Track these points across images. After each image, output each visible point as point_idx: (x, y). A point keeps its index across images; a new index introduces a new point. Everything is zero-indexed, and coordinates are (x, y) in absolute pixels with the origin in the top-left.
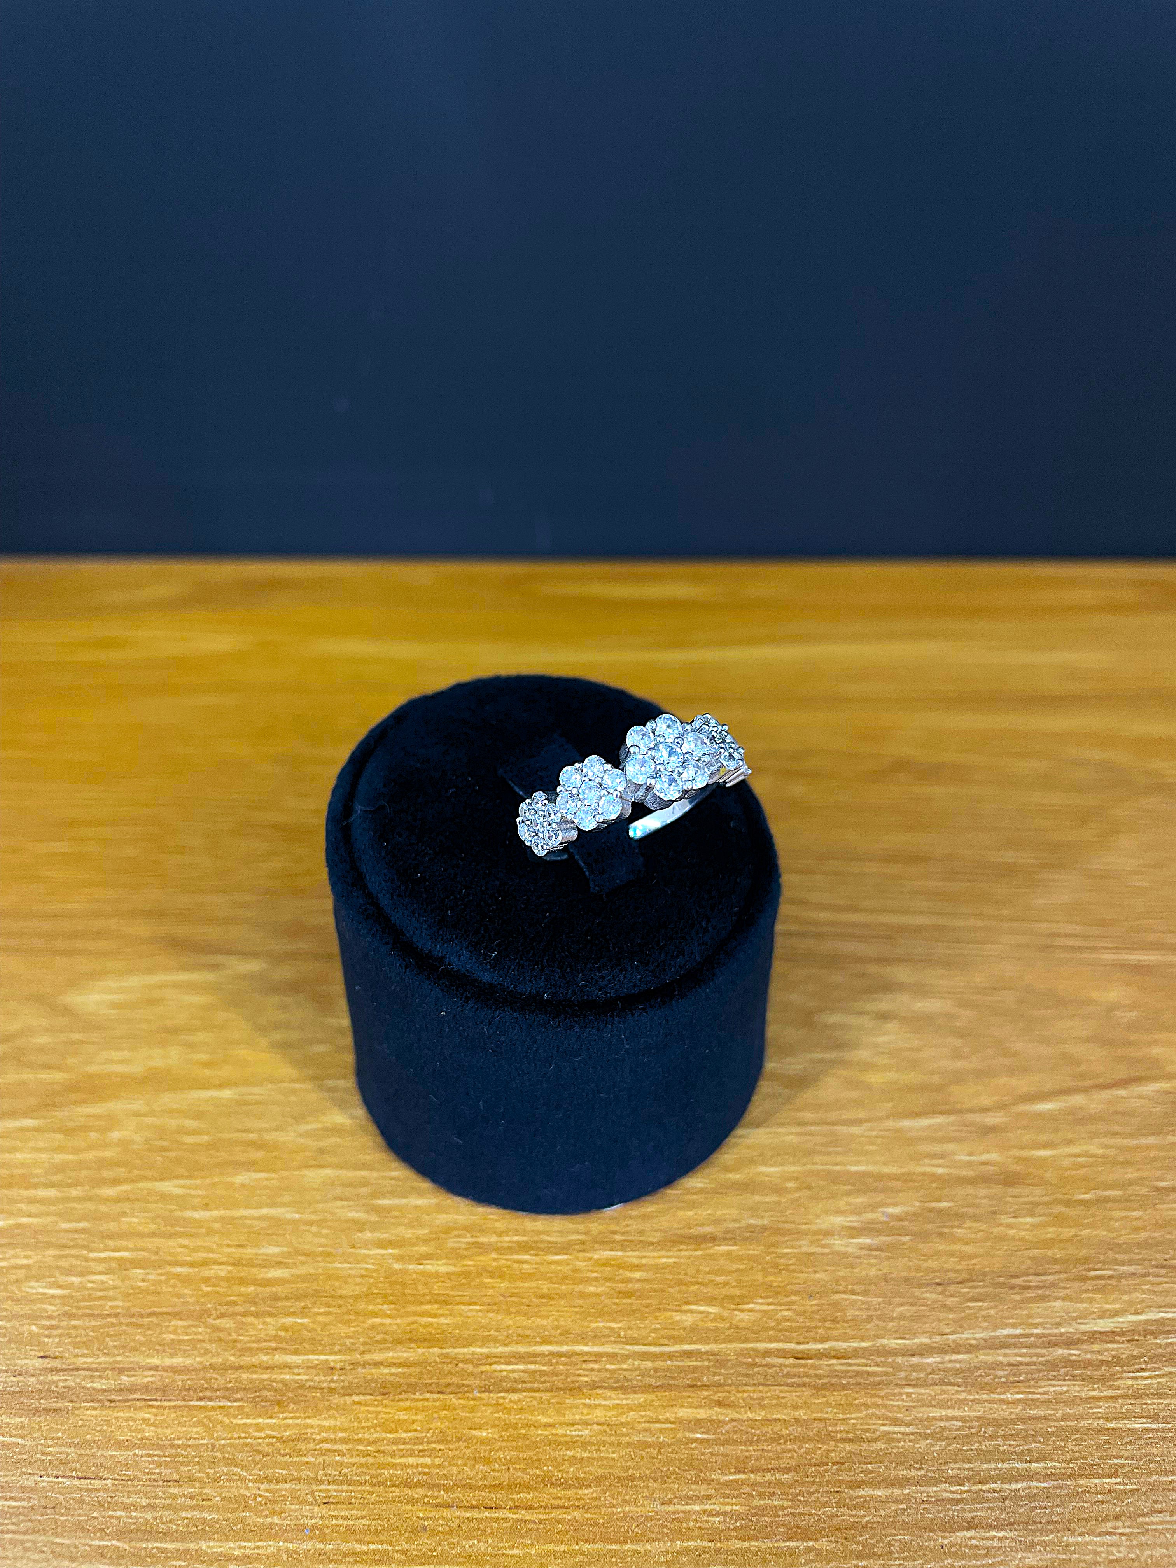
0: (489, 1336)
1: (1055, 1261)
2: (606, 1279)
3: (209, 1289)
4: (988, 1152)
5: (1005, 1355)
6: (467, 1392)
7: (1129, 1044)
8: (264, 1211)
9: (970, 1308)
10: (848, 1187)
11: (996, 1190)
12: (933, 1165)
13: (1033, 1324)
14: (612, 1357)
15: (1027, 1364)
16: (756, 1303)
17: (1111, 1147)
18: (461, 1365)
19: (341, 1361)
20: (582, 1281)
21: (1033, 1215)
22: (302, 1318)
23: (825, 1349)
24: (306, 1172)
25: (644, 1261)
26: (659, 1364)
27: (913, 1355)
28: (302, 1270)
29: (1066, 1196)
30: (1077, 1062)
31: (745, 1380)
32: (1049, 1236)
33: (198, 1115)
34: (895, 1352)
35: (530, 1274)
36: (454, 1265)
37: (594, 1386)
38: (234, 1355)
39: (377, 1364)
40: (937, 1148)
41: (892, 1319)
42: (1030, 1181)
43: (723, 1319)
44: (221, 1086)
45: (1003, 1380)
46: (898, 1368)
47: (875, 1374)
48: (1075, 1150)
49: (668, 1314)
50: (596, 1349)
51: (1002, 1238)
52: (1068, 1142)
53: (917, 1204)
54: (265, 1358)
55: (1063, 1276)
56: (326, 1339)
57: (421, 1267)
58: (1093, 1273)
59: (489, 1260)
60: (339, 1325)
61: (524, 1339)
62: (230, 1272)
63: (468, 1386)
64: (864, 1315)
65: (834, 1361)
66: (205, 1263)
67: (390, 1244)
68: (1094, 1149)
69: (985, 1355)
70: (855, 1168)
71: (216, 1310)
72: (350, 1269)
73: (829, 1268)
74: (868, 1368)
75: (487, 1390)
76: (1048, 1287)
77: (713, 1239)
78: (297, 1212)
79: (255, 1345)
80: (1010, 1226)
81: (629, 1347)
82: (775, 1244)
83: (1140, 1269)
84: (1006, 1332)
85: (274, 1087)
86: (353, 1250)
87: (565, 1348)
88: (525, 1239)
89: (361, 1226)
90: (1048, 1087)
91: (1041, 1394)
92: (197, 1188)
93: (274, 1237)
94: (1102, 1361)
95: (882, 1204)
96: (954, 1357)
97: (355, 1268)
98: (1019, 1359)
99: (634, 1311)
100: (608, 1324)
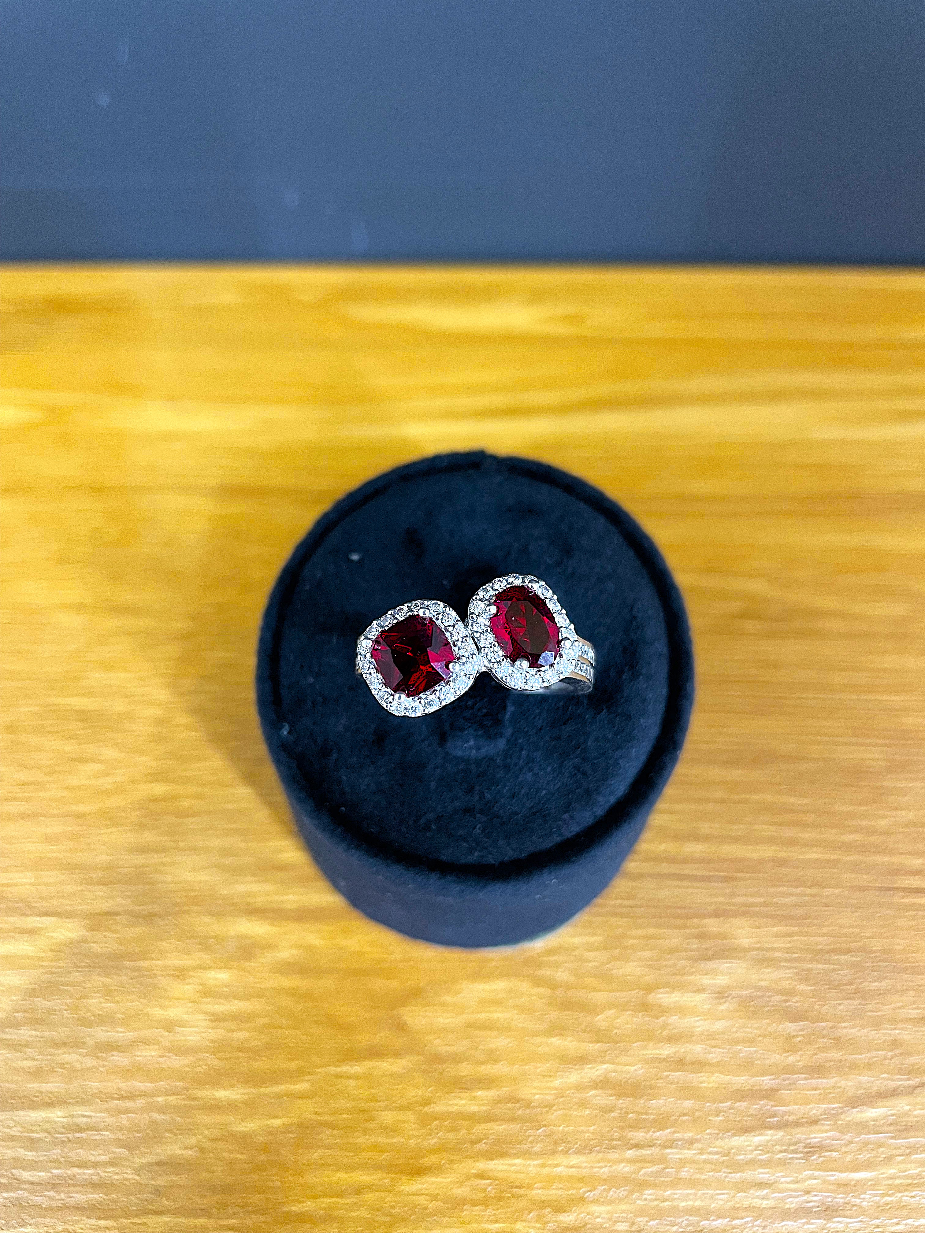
12: (757, 1197)
30: (906, 1052)
33: (32, 1144)
40: (763, 1174)
42: (847, 1213)
44: (50, 1105)
52: (888, 1160)
68: (912, 1169)
85: (105, 1106)
90: (874, 1089)
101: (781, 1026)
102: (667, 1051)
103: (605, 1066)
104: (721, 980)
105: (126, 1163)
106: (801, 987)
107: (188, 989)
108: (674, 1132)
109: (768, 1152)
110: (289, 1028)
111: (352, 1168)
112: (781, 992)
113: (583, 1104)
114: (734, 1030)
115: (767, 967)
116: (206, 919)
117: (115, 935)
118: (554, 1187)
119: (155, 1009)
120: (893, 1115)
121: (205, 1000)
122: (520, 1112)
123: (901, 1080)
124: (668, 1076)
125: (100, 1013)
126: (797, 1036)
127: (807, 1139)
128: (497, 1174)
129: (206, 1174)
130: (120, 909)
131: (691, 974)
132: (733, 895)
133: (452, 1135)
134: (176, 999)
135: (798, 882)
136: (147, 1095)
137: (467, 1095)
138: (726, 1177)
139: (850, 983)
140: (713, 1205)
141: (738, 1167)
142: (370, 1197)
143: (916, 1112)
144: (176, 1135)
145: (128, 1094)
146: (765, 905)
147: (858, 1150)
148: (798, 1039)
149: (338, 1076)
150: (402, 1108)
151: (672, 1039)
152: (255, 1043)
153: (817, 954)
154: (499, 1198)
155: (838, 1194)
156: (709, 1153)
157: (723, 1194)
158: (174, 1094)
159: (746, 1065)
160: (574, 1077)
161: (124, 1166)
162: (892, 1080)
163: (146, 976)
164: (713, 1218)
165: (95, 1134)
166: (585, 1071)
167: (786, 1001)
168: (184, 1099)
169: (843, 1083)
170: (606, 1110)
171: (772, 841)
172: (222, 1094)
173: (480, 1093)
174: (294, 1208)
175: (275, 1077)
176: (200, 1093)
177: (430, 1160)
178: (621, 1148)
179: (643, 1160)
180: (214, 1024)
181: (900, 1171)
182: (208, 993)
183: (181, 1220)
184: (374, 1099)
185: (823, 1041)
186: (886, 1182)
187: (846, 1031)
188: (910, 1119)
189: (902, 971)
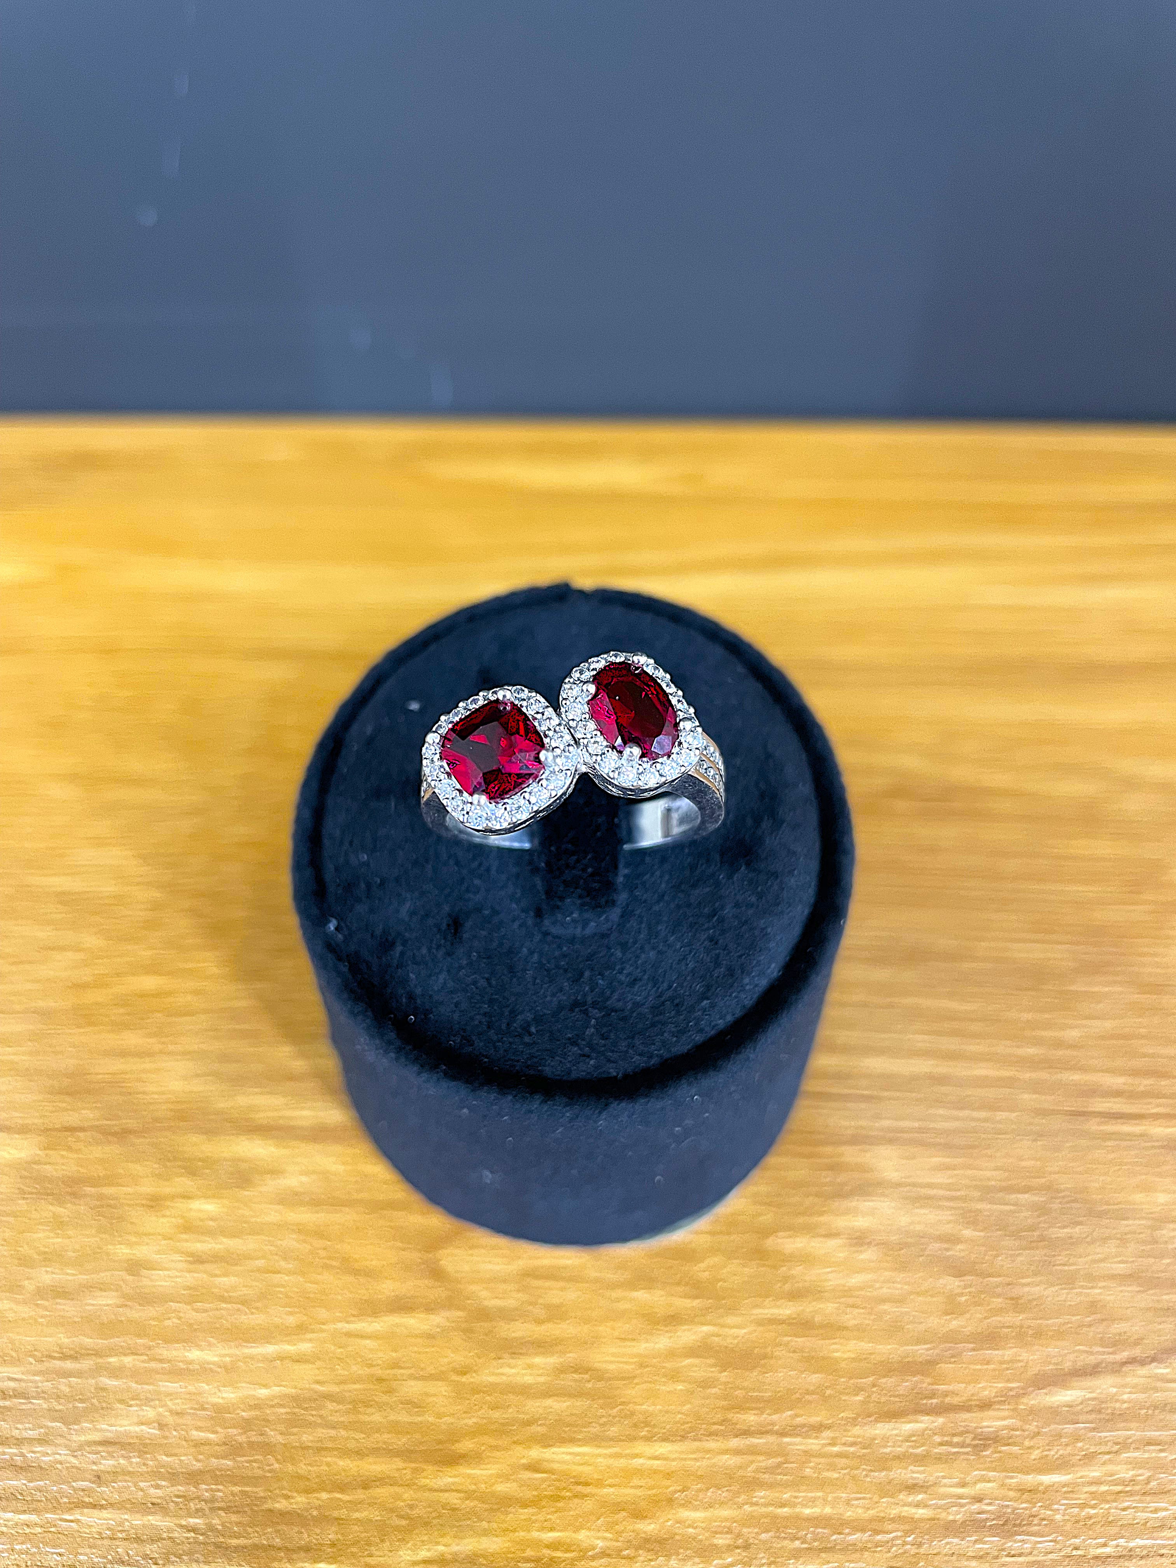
4: (984, 1479)
11: (990, 1544)
17: (1143, 1465)
30: (1109, 1318)
40: (917, 1473)
42: (1034, 1528)
48: (1096, 1472)
101: (941, 1281)
102: (787, 1310)
103: (705, 1328)
104: (861, 1222)
105: (60, 1441)
106: (968, 1233)
107: (161, 1223)
108: (797, 1416)
109: (923, 1445)
110: (289, 1273)
111: (359, 1454)
112: (941, 1238)
113: (674, 1376)
114: (878, 1285)
115: (921, 1207)
116: (195, 1138)
117: (76, 1156)
118: (631, 1484)
119: (118, 1246)
120: (1094, 1399)
121: (184, 1236)
122: (589, 1385)
123: (1104, 1353)
124: (788, 1342)
125: (47, 1250)
126: (962, 1294)
127: (976, 1428)
128: (555, 1466)
129: (164, 1457)
130: (86, 1124)
131: (822, 1213)
132: (877, 1117)
133: (496, 1415)
134: (145, 1235)
135: (961, 1104)
136: (97, 1353)
137: (520, 1362)
138: (867, 1476)
139: (1032, 1228)
140: (849, 1514)
141: (883, 1463)
142: (382, 1492)
143: (1125, 1397)
144: (131, 1406)
145: (72, 1352)
146: (920, 1130)
147: (1048, 1445)
148: (963, 1299)
149: (349, 1334)
150: (431, 1377)
151: (795, 1295)
152: (245, 1291)
153: (987, 1192)
154: (557, 1498)
155: (1022, 1503)
156: (844, 1444)
157: (864, 1498)
158: (133, 1354)
159: (894, 1329)
160: (662, 1342)
161: (56, 1445)
162: (1092, 1353)
163: (109, 1206)
164: (847, 1531)
165: (23, 1403)
166: (679, 1333)
167: (947, 1250)
168: (143, 1362)
169: (1024, 1356)
170: (705, 1384)
171: (927, 1054)
172: (194, 1354)
173: (538, 1360)
174: (277, 1505)
175: (267, 1335)
176: (165, 1352)
177: (466, 1445)
178: (723, 1435)
179: (753, 1451)
180: (192, 1267)
181: (1106, 1475)
182: (188, 1227)
183: (126, 1517)
184: (396, 1365)
185: (997, 1302)
186: (1086, 1489)
187: (1026, 1289)
188: (1118, 1405)
189: (1101, 1215)
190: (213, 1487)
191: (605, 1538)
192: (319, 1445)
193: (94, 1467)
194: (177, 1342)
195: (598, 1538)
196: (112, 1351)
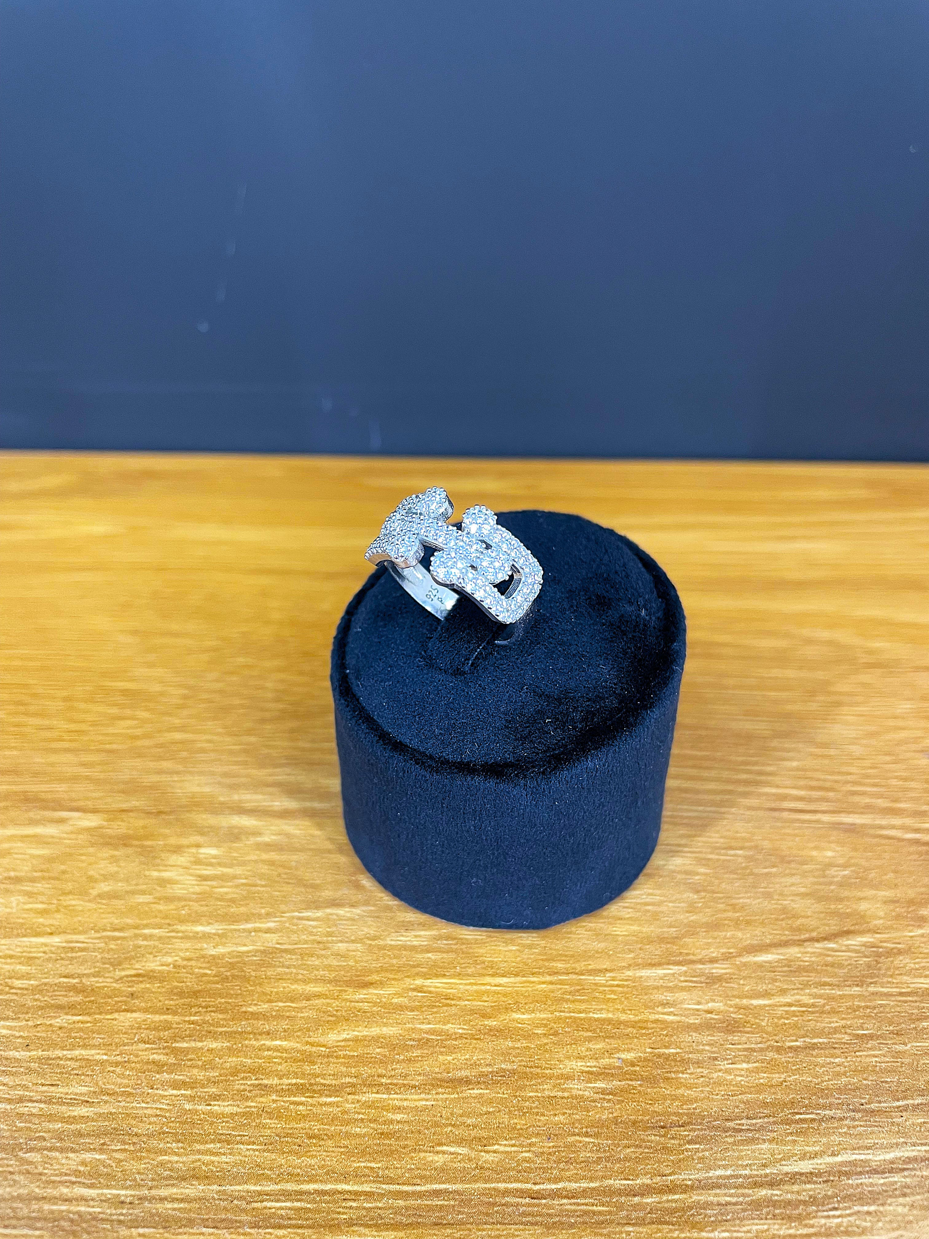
0: (263, 1174)
1: (765, 1104)
2: (370, 1121)
3: (23, 1125)
4: (713, 1001)
5: (716, 1195)
6: (239, 1227)
7: (841, 900)
8: (77, 1053)
9: (687, 1151)
10: (590, 1034)
11: (718, 1037)
12: (663, 1014)
13: (742, 1166)
14: (369, 1195)
15: (735, 1204)
16: (501, 1145)
17: (820, 996)
18: (235, 1202)
19: (131, 1196)
20: (348, 1123)
21: (748, 1062)
22: (101, 1154)
23: (557, 1189)
24: (116, 1015)
25: (405, 1104)
26: (411, 1202)
27: (635, 1196)
28: (104, 1109)
29: (779, 1044)
30: (795, 916)
31: (485, 1219)
32: (762, 1081)
33: (28, 961)
34: (620, 1192)
35: (304, 1116)
36: (238, 1106)
37: (350, 1223)
38: (38, 1187)
39: (162, 1199)
40: (669, 997)
41: (619, 1160)
42: (748, 1029)
43: (470, 1160)
44: (50, 934)
45: (712, 1219)
46: (620, 1207)
47: (600, 1213)
48: (788, 999)
49: (422, 1155)
50: (356, 1188)
51: (719, 1083)
52: (783, 992)
53: (649, 1050)
54: (65, 1190)
55: (771, 1119)
56: (119, 1174)
57: (209, 1108)
58: (798, 1117)
59: (269, 1101)
60: (131, 1162)
61: (292, 1177)
62: (41, 1109)
63: (240, 1222)
64: (595, 1156)
65: (565, 1201)
66: (21, 1100)
67: (184, 1085)
68: (806, 1000)
69: (698, 1195)
70: (596, 1016)
71: (26, 1144)
72: (147, 1108)
73: (565, 1111)
74: (595, 1208)
75: (256, 1226)
76: (758, 1131)
77: (467, 1082)
78: (106, 1054)
79: (58, 1179)
80: (727, 1071)
81: (384, 1186)
82: (522, 1088)
83: (839, 1114)
84: (719, 1172)
85: (98, 935)
86: (150, 1091)
87: (328, 1187)
88: (302, 1081)
89: (160, 1067)
90: (766, 940)
91: (745, 1232)
92: (21, 1029)
93: (83, 1077)
94: (800, 1201)
95: (618, 1050)
96: (671, 1197)
97: (152, 1108)
98: (728, 1199)
99: (392, 1152)
100: (369, 1165)
101: (685, 895)
105: (107, 975)
106: (702, 870)
107: (181, 860)
108: (590, 965)
109: (673, 981)
110: (263, 886)
111: (305, 982)
112: (686, 873)
116: (205, 816)
117: (126, 824)
118: (482, 1000)
119: (153, 872)
120: (786, 959)
121: (195, 867)
123: (792, 935)
125: (106, 873)
126: (699, 903)
127: (708, 973)
128: (432, 989)
129: (176, 983)
130: (135, 809)
133: (394, 961)
134: (171, 866)
135: (699, 803)
136: (137, 927)
139: (745, 868)
140: (624, 1018)
141: (647, 991)
142: (319, 1002)
143: (807, 959)
144: (156, 956)
145: (119, 927)
147: (755, 983)
148: (700, 905)
149: (300, 919)
150: (353, 941)
152: (233, 896)
154: (433, 1007)
155: (739, 1015)
156: (621, 980)
157: (634, 1010)
158: (159, 928)
159: (654, 920)
161: (105, 977)
162: (784, 935)
163: (149, 851)
164: (623, 1027)
165: (85, 955)
167: (689, 878)
168: (166, 932)
169: (740, 934)
172: (199, 928)
173: (422, 933)
174: (249, 1009)
175: (248, 918)
176: (180, 927)
177: (375, 977)
178: (542, 974)
179: (562, 983)
180: (199, 883)
181: (795, 1001)
182: (198, 862)
183: (148, 1016)
184: (330, 934)
185: (721, 906)
186: (781, 1009)
187: (741, 901)
188: (802, 963)
189: (789, 862)
190: (208, 999)
191: (463, 1029)
192: (279, 977)
193: (129, 989)
194: (188, 921)
195: (460, 1029)
196: (146, 926)
